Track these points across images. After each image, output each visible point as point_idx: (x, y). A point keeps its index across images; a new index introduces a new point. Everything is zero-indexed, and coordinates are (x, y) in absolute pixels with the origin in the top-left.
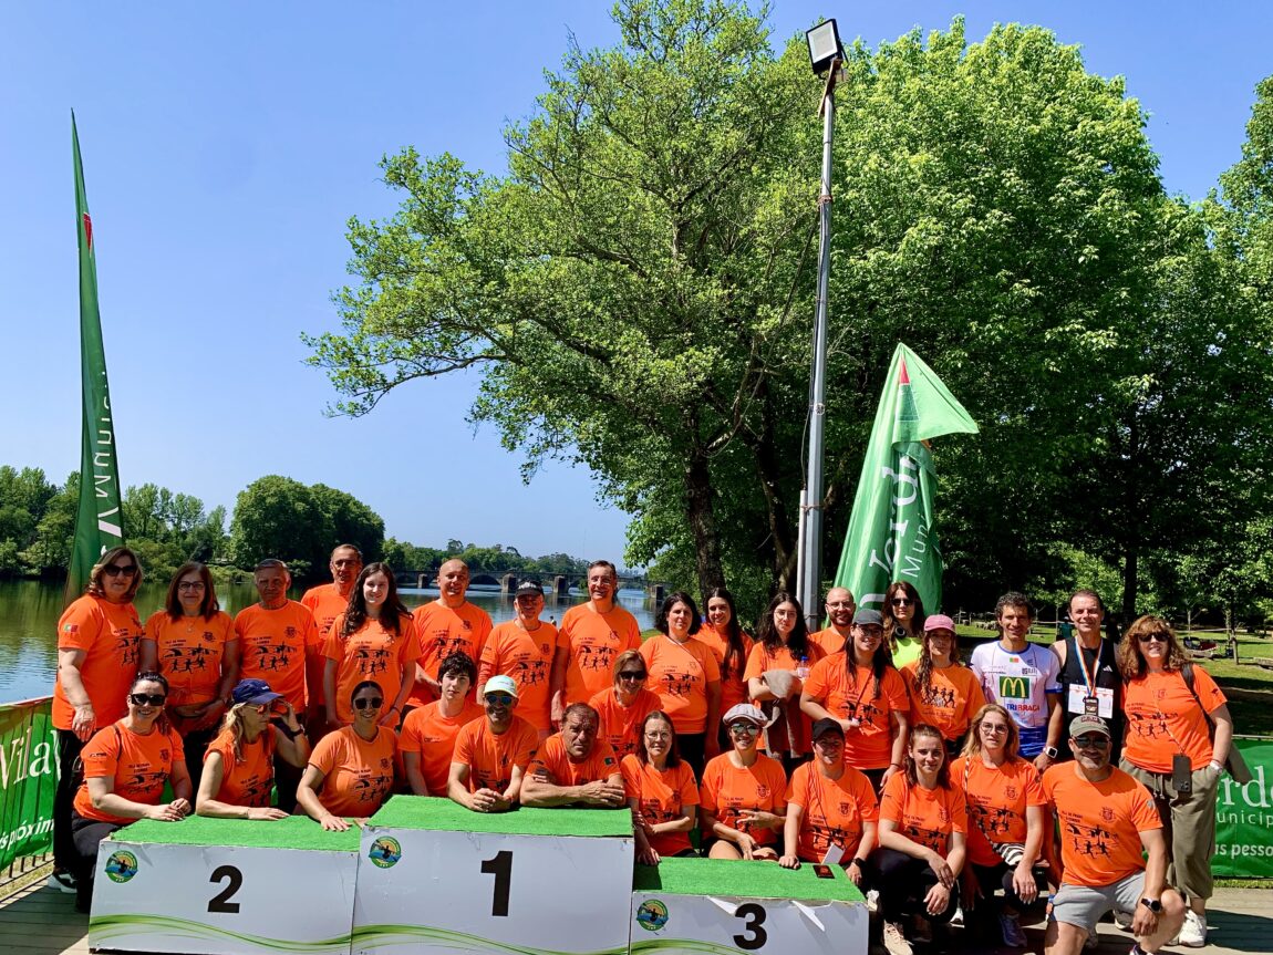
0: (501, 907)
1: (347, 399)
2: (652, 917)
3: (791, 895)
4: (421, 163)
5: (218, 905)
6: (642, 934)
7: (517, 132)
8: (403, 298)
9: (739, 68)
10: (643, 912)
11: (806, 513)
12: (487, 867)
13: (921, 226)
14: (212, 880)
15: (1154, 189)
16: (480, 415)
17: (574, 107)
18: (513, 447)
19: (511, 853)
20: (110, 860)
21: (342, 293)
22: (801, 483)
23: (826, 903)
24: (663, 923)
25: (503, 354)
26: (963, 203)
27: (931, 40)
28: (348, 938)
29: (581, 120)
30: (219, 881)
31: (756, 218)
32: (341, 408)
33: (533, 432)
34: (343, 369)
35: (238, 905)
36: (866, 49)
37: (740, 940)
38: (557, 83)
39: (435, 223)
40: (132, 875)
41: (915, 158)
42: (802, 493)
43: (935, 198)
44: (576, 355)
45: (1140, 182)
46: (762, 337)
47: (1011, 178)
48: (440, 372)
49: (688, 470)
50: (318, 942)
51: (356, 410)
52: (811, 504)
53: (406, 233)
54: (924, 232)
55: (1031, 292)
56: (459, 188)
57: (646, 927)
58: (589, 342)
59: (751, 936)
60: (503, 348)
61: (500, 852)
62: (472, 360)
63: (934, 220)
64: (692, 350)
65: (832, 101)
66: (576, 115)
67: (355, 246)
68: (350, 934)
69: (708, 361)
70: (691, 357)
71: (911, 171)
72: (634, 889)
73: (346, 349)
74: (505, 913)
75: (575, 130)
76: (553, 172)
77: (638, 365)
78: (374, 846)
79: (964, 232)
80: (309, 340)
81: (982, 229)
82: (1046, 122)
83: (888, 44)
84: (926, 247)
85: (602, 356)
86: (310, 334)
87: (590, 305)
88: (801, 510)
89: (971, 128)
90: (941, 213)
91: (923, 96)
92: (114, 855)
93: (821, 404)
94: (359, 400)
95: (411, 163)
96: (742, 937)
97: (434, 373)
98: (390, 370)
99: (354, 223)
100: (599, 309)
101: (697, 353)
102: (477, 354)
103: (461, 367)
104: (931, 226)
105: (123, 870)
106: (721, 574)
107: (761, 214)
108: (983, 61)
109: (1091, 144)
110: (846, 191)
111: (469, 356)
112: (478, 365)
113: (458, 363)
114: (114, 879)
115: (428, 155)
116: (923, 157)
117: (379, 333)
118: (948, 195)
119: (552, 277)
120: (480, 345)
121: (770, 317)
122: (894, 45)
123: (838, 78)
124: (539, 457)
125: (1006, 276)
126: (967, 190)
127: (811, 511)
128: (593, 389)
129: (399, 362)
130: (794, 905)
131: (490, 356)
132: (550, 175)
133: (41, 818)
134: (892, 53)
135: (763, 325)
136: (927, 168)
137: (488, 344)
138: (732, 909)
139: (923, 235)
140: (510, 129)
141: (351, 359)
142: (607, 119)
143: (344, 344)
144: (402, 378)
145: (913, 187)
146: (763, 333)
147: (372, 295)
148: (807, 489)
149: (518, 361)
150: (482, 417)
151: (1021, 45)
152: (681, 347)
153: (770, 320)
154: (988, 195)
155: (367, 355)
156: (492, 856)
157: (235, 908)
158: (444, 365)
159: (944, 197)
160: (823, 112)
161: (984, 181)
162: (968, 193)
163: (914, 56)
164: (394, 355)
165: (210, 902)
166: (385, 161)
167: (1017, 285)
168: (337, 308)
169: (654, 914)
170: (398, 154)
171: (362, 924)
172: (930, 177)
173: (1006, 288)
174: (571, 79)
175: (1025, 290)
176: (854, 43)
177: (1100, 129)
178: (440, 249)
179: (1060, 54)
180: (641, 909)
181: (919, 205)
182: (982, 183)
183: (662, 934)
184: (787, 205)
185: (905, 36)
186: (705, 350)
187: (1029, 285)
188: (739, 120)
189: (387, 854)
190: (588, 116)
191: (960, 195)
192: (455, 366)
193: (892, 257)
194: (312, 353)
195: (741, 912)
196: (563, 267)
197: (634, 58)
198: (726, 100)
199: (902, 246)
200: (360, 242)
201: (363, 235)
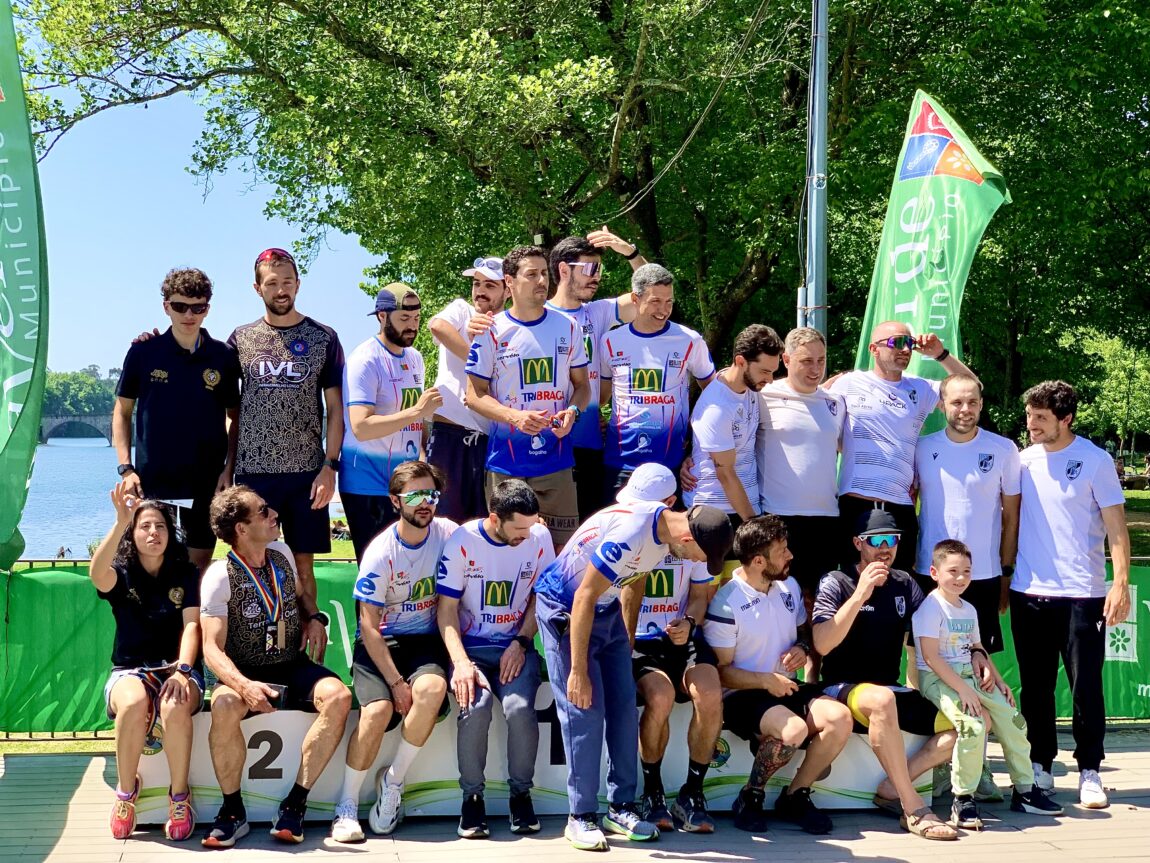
0: (557, 756)
5: (259, 771)
30: (258, 747)
35: (281, 770)
42: (800, 290)
52: (812, 304)
62: (208, 76)
93: (822, 175)
103: (189, 88)
105: (150, 741)
113: (183, 83)
144: (90, 108)
148: (806, 286)
157: (277, 774)
158: (161, 86)
165: (251, 769)
169: (716, 751)
171: (415, 781)
183: (724, 770)
192: (179, 87)
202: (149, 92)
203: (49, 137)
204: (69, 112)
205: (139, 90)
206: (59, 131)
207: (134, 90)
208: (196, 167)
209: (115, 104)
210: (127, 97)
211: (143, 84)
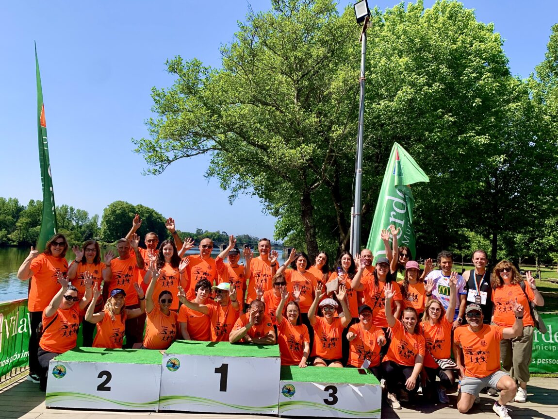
0: (223, 387)
1: (152, 167)
2: (289, 392)
3: (348, 381)
4: (184, 63)
5: (101, 387)
6: (285, 399)
7: (226, 49)
8: (176, 123)
9: (323, 20)
10: (285, 389)
11: (354, 217)
12: (217, 370)
13: (404, 90)
14: (98, 377)
15: (506, 73)
16: (211, 174)
17: (251, 38)
18: (225, 189)
19: (228, 364)
20: (54, 369)
21: (149, 120)
22: (352, 204)
23: (364, 385)
24: (293, 394)
25: (220, 147)
26: (422, 80)
27: (408, 7)
28: (158, 401)
29: (254, 43)
30: (101, 377)
31: (331, 87)
32: (149, 171)
33: (234, 182)
34: (150, 154)
35: (110, 388)
36: (380, 11)
37: (326, 401)
38: (243, 27)
39: (190, 89)
40: (64, 375)
41: (401, 60)
42: (352, 208)
43: (410, 78)
44: (252, 148)
45: (500, 70)
46: (334, 139)
47: (444, 69)
48: (193, 155)
49: (302, 198)
50: (144, 403)
51: (156, 172)
52: (356, 213)
53: (177, 94)
54: (405, 93)
55: (452, 119)
56: (200, 74)
57: (286, 396)
58: (258, 142)
59: (331, 399)
60: (221, 145)
61: (223, 364)
62: (207, 150)
63: (410, 87)
64: (303, 145)
65: (365, 35)
66: (252, 41)
67: (155, 100)
68: (158, 399)
69: (310, 150)
70: (303, 148)
71: (400, 66)
72: (280, 380)
73: (151, 146)
74: (226, 391)
75: (251, 48)
76: (242, 66)
77: (280, 152)
78: (168, 362)
79: (423, 93)
80: (135, 141)
81: (430, 91)
82: (459, 43)
83: (389, 9)
84: (406, 99)
85: (264, 148)
86: (135, 139)
87: (259, 125)
88: (352, 216)
89: (426, 46)
90: (413, 84)
91: (405, 32)
92: (56, 367)
93: (360, 169)
94: (157, 168)
95: (179, 63)
96: (327, 400)
97: (190, 156)
98: (171, 154)
99: (154, 90)
100: (263, 127)
101: (306, 147)
102: (209, 147)
103: (202, 153)
104: (408, 90)
105: (60, 373)
106: (316, 243)
107: (333, 85)
108: (431, 16)
109: (478, 53)
110: (371, 74)
111: (205, 148)
112: (210, 152)
113: (201, 152)
114: (56, 377)
115: (187, 59)
116: (405, 59)
117: (165, 138)
118: (416, 76)
119: (242, 113)
120: (210, 143)
121: (338, 131)
122: (392, 10)
123: (368, 25)
124: (237, 193)
125: (441, 112)
126: (424, 74)
127: (356, 216)
128: (260, 163)
129: (175, 151)
130: (349, 386)
131: (214, 148)
132: (241, 68)
133: (23, 351)
134: (391, 13)
135: (334, 134)
136: (407, 64)
137: (213, 143)
138: (323, 388)
139: (405, 94)
140: (223, 48)
141: (154, 150)
142: (265, 43)
143: (151, 143)
144: (176, 158)
145: (400, 73)
146: (335, 138)
147: (163, 122)
148: (354, 207)
149: (227, 150)
150: (211, 175)
151: (448, 9)
152: (299, 144)
153: (337, 132)
154: (433, 76)
155: (161, 148)
156: (219, 366)
157: (109, 389)
158: (194, 152)
159: (414, 77)
160: (361, 40)
161: (431, 70)
162: (424, 75)
163: (401, 14)
164: (172, 148)
165: (98, 386)
166: (168, 62)
167: (446, 116)
168: (148, 127)
169: (289, 390)
170: (174, 59)
171: (164, 395)
172: (408, 68)
173: (441, 117)
174: (249, 25)
175: (449, 118)
176: (374, 9)
177: (483, 46)
178: (193, 101)
179: (466, 13)
180: (284, 388)
181: (403, 81)
182: (431, 71)
183: (293, 399)
184: (345, 81)
185: (397, 5)
186: (309, 145)
187: (451, 116)
188: (323, 43)
189: (174, 365)
190: (257, 42)
191: (421, 76)
192: (199, 153)
193: (391, 104)
194: (136, 147)
195: (327, 389)
196: (247, 109)
197: (277, 16)
198: (318, 34)
199: (396, 99)
200: (157, 98)
201: (158, 95)
202: (191, 154)
203: (165, 165)
204: (171, 159)
205: (189, 154)
206: (167, 164)
207: (187, 153)
208: (206, 175)
209: (182, 157)
210: (185, 155)
211: (190, 152)
